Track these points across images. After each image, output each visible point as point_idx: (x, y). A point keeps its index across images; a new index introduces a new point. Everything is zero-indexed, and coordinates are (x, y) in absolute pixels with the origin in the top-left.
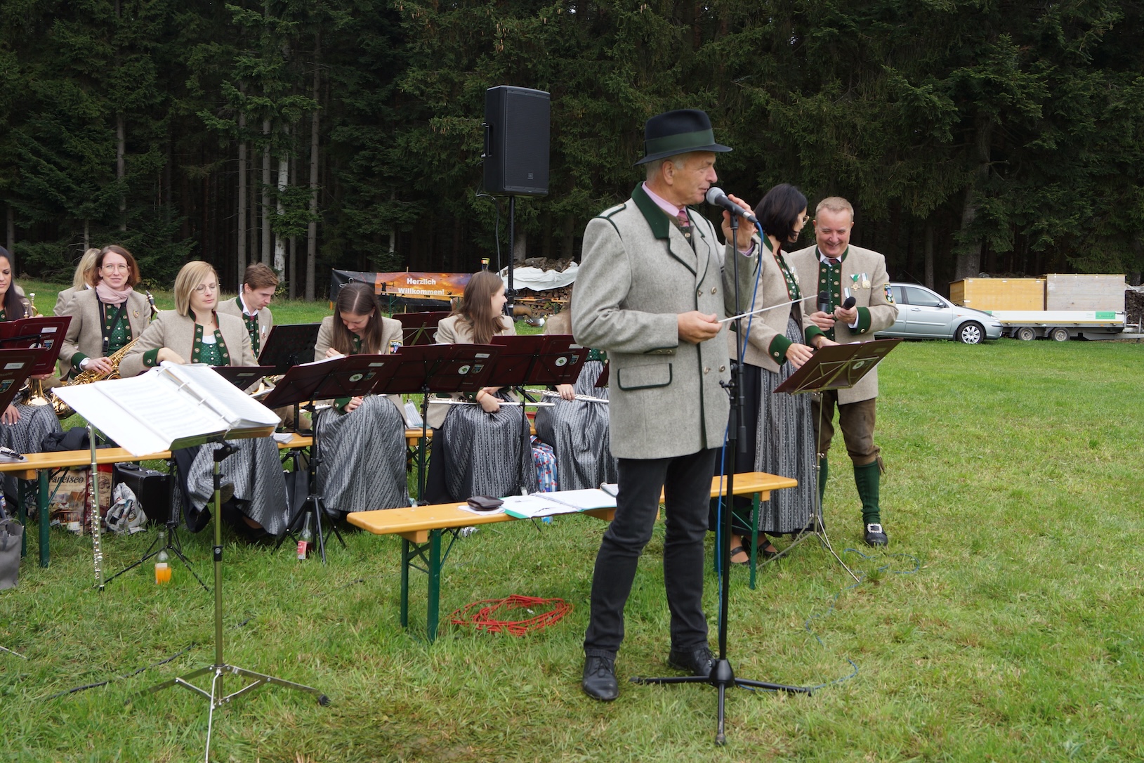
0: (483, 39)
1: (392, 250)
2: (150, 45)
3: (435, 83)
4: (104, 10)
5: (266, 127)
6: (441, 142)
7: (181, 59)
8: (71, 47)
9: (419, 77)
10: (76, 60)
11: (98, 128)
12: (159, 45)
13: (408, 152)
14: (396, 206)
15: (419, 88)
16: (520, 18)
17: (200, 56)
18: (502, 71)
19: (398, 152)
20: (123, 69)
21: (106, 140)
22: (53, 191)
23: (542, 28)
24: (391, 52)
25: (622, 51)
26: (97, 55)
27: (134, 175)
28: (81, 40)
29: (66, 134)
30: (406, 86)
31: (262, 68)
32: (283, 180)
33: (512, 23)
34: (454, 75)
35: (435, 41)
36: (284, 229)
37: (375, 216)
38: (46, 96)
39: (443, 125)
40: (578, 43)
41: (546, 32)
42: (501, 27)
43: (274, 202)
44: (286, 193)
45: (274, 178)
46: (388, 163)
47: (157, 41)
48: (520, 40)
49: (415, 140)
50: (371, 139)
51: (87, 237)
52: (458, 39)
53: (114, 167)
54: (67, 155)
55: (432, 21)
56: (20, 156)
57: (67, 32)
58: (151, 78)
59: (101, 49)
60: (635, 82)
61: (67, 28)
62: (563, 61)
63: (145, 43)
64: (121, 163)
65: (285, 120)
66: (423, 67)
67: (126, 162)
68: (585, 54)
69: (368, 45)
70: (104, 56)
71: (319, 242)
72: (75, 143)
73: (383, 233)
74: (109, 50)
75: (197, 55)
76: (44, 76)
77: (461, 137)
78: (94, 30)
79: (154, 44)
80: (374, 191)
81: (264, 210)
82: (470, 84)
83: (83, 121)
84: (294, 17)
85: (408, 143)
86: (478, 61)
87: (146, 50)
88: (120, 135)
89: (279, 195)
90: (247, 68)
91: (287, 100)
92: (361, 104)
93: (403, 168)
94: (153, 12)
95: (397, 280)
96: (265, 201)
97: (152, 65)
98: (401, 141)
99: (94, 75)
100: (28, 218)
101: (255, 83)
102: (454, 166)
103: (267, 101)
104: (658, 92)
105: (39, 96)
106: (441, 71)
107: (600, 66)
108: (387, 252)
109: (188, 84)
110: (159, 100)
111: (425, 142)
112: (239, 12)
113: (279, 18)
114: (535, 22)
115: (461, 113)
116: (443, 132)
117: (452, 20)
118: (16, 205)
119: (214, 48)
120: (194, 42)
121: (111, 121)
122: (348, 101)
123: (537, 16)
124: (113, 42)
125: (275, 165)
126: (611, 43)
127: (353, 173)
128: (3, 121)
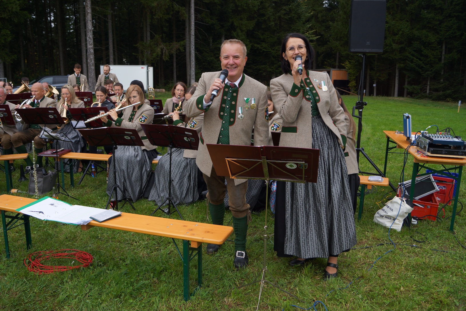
2: (456, 14)
4: (440, 4)
8: (427, 18)
10: (428, 23)
11: (434, 46)
12: (460, 14)
20: (445, 24)
21: (438, 49)
22: (417, 68)
26: (436, 20)
29: (423, 48)
38: (418, 36)
47: (459, 12)
54: (423, 55)
56: (407, 57)
58: (455, 26)
59: (438, 18)
63: (454, 14)
64: (443, 57)
67: (445, 57)
70: (439, 20)
72: (425, 51)
74: (441, 18)
76: (418, 29)
78: (436, 11)
79: (458, 14)
83: (429, 44)
87: (455, 16)
88: (444, 48)
97: (456, 22)
99: (434, 27)
105: (416, 36)
110: (458, 34)
121: (440, 43)
124: (443, 15)
128: (403, 45)
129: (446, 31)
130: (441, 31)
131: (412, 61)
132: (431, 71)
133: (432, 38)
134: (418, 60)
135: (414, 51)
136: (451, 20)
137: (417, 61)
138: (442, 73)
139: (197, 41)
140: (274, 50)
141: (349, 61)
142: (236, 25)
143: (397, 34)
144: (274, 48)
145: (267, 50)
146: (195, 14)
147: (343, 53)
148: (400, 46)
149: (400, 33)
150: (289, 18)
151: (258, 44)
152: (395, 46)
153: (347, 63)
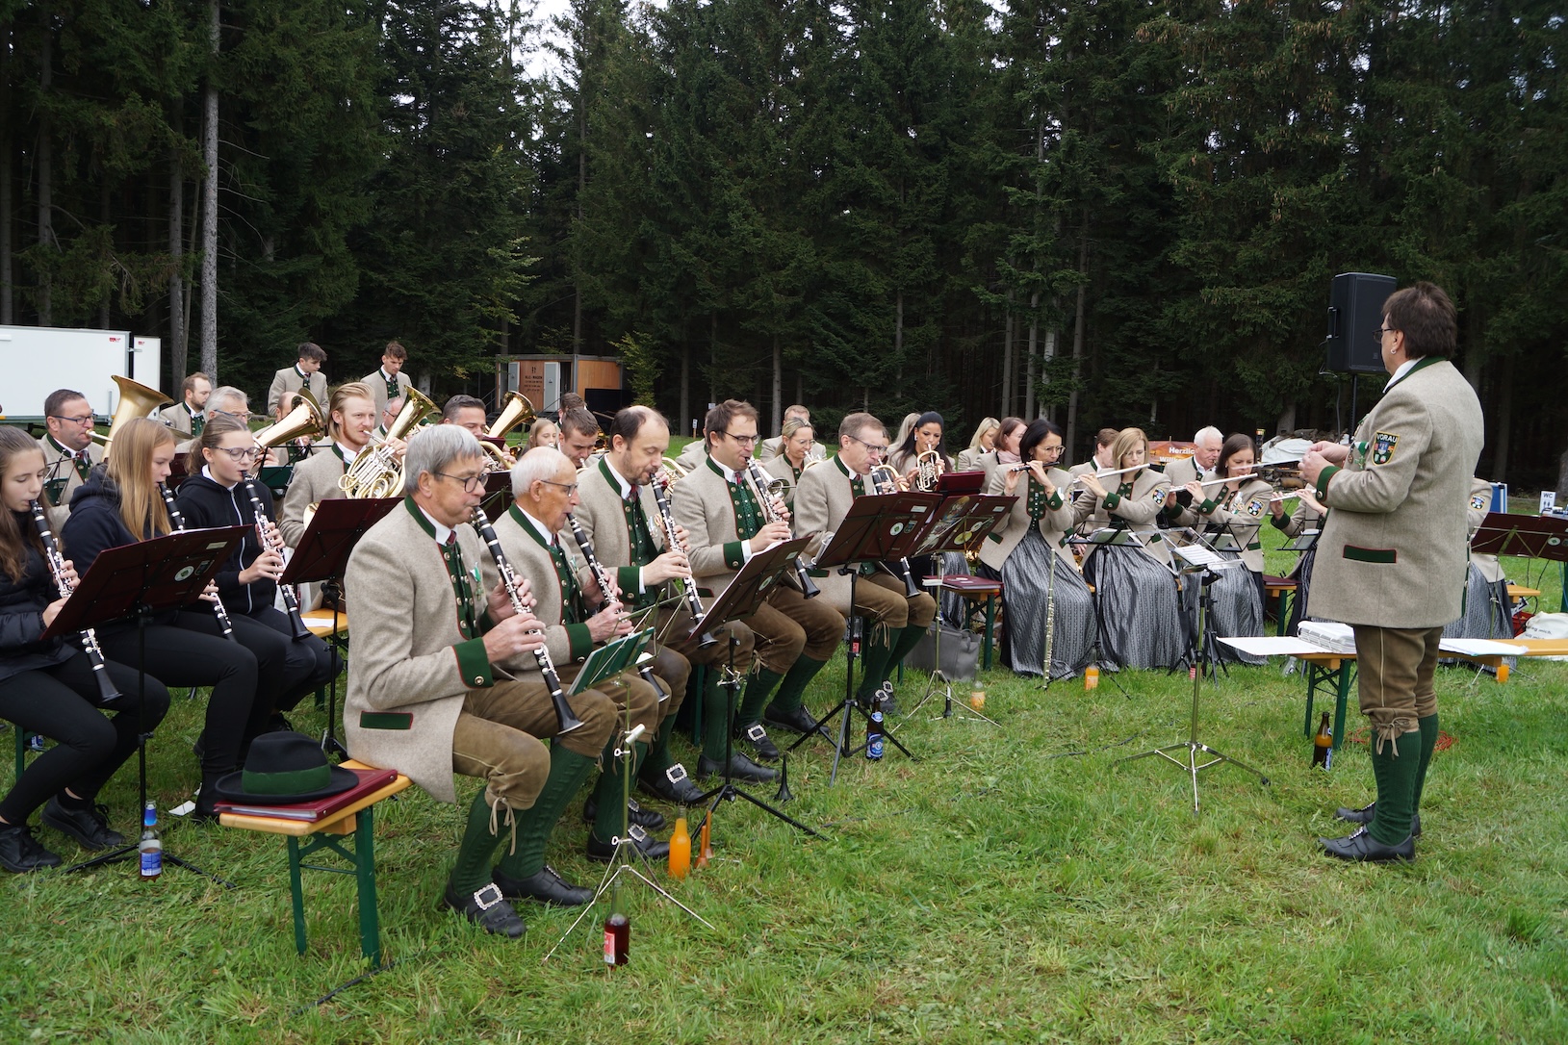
0: (1258, 208)
1: (1153, 419)
2: (930, 226)
3: (1207, 254)
4: (891, 197)
5: (1034, 300)
6: (1210, 312)
7: (957, 238)
8: (861, 232)
9: (1191, 249)
10: (866, 243)
11: (881, 304)
12: (938, 227)
13: (1175, 322)
14: (1159, 375)
15: (1190, 260)
16: (1298, 186)
17: (976, 235)
18: (1278, 240)
19: (1165, 322)
20: (905, 249)
21: (887, 314)
22: (840, 362)
23: (1323, 197)
24: (1160, 225)
25: (1411, 216)
26: (883, 237)
27: (911, 346)
28: (872, 224)
29: (853, 310)
30: (1178, 258)
31: (1035, 245)
32: (1050, 350)
33: (1290, 192)
34: (1227, 246)
35: (1209, 213)
36: (1048, 398)
37: (1138, 386)
38: (837, 276)
39: (1214, 295)
40: (1361, 209)
41: (1327, 199)
42: (1278, 196)
43: (1039, 372)
44: (1051, 363)
45: (1040, 348)
46: (1153, 334)
47: (936, 223)
48: (1298, 209)
49: (1184, 310)
50: (1137, 310)
51: (866, 403)
52: (1232, 210)
53: (894, 338)
54: (853, 328)
55: (1207, 194)
56: (812, 331)
57: (858, 218)
58: (930, 257)
59: (886, 231)
60: (1425, 249)
61: (858, 214)
62: (1344, 228)
63: (925, 225)
64: (899, 336)
65: (1054, 293)
66: (1195, 238)
67: (904, 335)
68: (1368, 220)
69: (1138, 218)
70: (890, 238)
71: (1079, 409)
72: (861, 319)
73: (1145, 402)
74: (893, 232)
75: (973, 234)
76: (835, 258)
77: (1233, 307)
78: (882, 215)
79: (933, 226)
80: (1138, 360)
81: (1029, 379)
82: (1244, 254)
83: (869, 298)
84: (1067, 195)
85: (1175, 313)
86: (1253, 230)
87: (927, 231)
88: (900, 310)
89: (1045, 366)
90: (1021, 245)
91: (1058, 275)
92: (1128, 276)
93: (1168, 338)
94: (934, 196)
95: (1159, 449)
96: (1030, 370)
97: (931, 245)
98: (1168, 312)
99: (880, 256)
100: (816, 386)
101: (1026, 260)
102: (1223, 335)
103: (1039, 276)
104: (1450, 258)
105: (832, 277)
106: (1214, 242)
107: (1385, 232)
108: (1149, 420)
109: (963, 261)
110: (936, 276)
111: (1194, 312)
112: (1015, 193)
113: (1053, 197)
114: (1315, 190)
115: (1232, 283)
116: (1214, 302)
117: (1227, 191)
118: (807, 374)
119: (989, 227)
120: (971, 222)
121: (892, 298)
122: (1116, 274)
123: (1317, 184)
124: (898, 226)
125: (1041, 336)
126: (1399, 208)
127: (1117, 343)
128: (799, 299)
129: (909, 266)
130: (896, 266)
131: (825, 343)
132: (876, 371)
133: (878, 285)
134: (840, 339)
135: (828, 314)
136: (918, 241)
137: (839, 342)
138: (899, 377)
139: (224, 252)
140: (430, 292)
141: (632, 335)
142: (322, 207)
143: (780, 268)
144: (429, 288)
145: (414, 293)
146: (220, 163)
147: (615, 312)
148: (791, 301)
149: (793, 264)
150: (481, 198)
151: (382, 271)
152: (778, 300)
153: (628, 340)
